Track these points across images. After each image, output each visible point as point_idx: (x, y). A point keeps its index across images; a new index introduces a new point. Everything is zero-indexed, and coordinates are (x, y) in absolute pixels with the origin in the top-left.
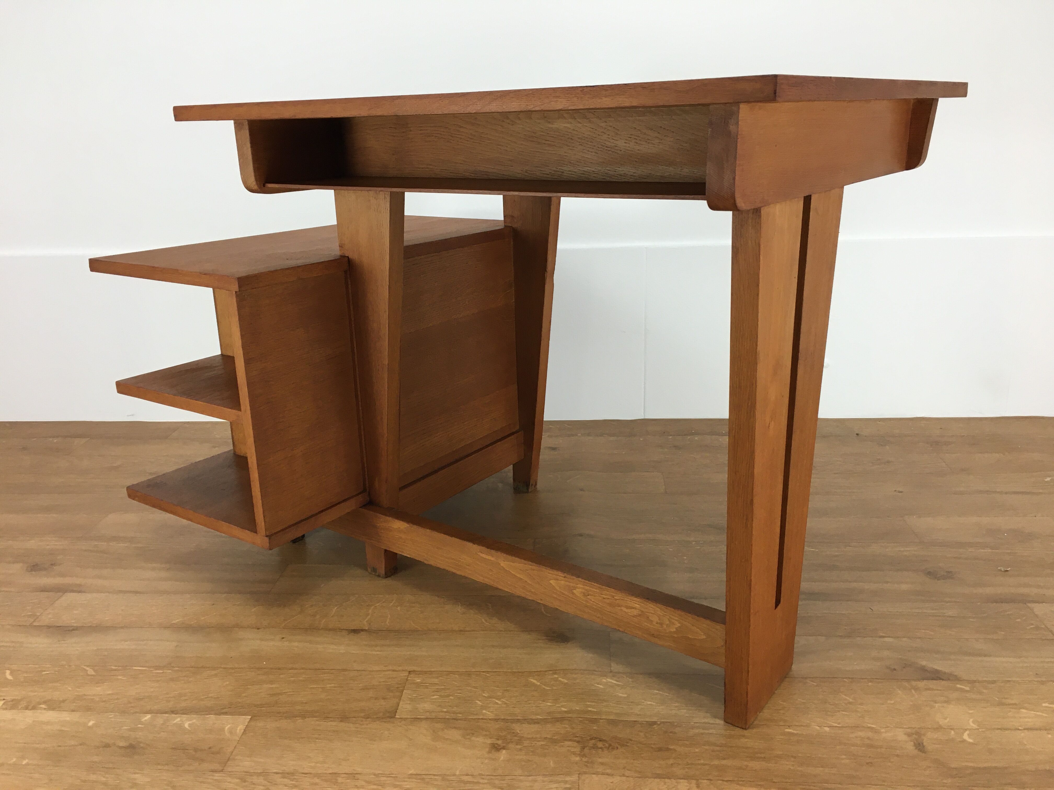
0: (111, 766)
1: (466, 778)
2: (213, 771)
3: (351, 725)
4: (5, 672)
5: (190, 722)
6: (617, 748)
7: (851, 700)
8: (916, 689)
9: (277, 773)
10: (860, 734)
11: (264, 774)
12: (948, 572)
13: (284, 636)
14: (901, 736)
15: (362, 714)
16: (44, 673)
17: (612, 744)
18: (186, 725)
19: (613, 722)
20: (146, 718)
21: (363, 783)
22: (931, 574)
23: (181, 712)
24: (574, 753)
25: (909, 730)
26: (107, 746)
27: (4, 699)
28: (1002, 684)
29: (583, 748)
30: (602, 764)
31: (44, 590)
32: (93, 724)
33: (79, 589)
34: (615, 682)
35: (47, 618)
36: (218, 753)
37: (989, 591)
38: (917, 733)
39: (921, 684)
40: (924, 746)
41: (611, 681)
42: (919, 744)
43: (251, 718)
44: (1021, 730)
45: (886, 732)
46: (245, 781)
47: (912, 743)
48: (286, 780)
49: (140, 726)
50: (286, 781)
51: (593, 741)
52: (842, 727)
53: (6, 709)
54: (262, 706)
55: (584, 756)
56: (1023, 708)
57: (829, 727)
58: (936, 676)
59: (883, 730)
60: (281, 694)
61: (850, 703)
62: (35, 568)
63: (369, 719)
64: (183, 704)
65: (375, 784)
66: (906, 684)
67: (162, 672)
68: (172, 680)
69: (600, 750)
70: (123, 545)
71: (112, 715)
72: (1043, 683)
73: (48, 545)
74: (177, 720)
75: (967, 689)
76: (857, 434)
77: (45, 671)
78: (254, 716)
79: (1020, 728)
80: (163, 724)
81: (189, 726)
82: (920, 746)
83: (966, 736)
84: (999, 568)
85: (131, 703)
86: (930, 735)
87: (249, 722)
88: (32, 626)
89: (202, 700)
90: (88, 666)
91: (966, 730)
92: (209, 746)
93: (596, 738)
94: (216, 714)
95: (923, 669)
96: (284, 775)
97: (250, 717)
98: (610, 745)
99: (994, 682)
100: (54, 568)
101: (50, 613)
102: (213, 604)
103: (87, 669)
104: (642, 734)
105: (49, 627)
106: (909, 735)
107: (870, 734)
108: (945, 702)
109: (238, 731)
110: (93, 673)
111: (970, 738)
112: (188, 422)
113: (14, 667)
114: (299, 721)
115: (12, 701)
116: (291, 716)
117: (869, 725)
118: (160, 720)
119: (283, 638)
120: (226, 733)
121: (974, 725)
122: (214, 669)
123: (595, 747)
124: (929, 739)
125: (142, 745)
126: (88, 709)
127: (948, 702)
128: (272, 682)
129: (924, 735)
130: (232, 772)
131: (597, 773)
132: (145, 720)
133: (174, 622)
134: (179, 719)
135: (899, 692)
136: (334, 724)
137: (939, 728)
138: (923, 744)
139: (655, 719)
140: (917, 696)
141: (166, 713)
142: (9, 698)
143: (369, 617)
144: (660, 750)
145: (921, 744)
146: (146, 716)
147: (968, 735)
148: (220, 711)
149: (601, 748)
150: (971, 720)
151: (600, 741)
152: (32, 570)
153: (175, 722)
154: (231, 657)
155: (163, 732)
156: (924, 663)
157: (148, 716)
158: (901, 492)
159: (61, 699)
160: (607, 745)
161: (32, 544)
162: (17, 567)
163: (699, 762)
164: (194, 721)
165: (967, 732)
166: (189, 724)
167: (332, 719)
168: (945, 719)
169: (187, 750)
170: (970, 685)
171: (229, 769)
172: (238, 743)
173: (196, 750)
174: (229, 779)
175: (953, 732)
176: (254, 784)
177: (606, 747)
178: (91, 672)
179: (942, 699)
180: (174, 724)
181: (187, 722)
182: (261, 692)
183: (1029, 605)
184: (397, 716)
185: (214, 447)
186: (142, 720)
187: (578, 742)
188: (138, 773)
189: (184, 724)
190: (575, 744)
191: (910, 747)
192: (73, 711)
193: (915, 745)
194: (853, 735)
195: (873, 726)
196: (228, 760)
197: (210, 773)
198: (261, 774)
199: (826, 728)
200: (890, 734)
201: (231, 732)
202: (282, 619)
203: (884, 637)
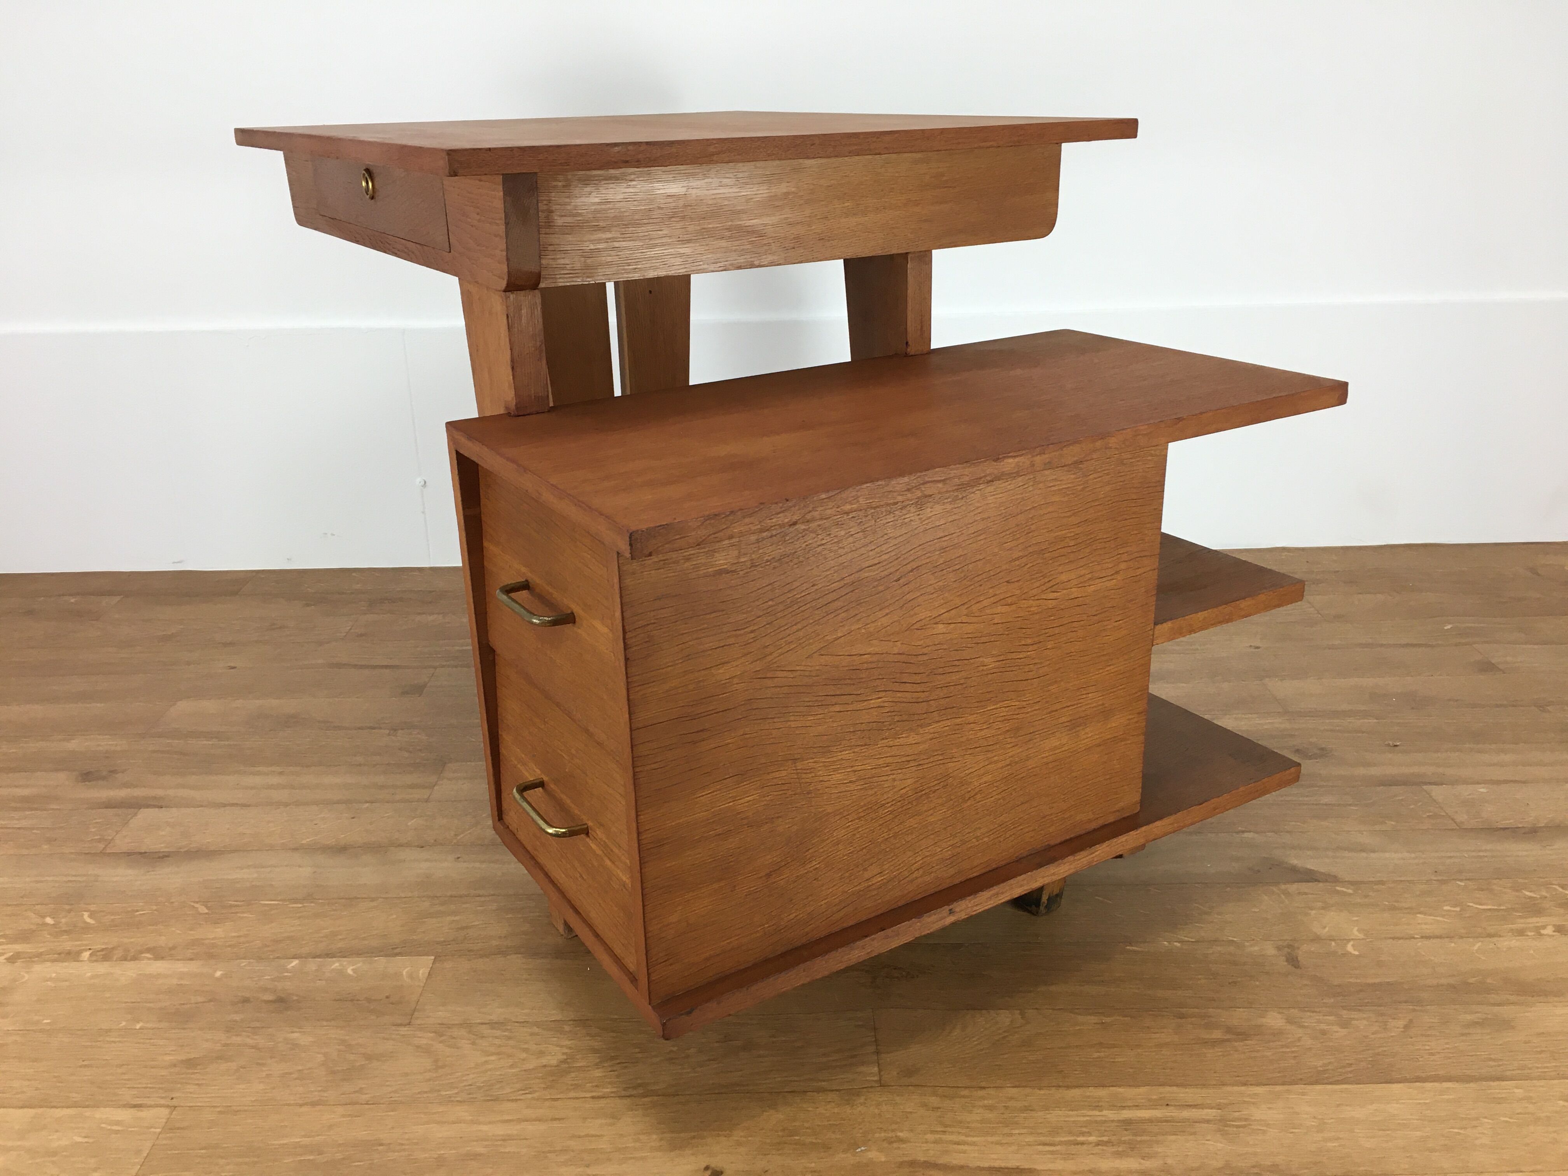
0: (258, 1024)
2: (397, 1025)
4: (83, 915)
5: (354, 967)
6: (917, 976)
7: (1206, 910)
8: (1287, 894)
9: (482, 1024)
10: (1219, 949)
11: (466, 1025)
12: (1322, 749)
13: (457, 855)
14: (1270, 950)
16: (138, 913)
17: (911, 973)
18: (350, 971)
20: (293, 964)
22: (1301, 753)
23: (339, 954)
24: (864, 985)
25: (1280, 943)
26: (246, 1000)
27: (90, 949)
28: (1392, 885)
29: (875, 979)
30: (900, 995)
31: (109, 805)
32: (222, 974)
33: (158, 804)
35: (123, 842)
36: (399, 1003)
37: (1374, 771)
38: (1289, 946)
39: (1293, 888)
40: (1298, 961)
42: (1292, 958)
44: (1417, 938)
45: (1251, 946)
46: (441, 1036)
47: (1284, 958)
48: (495, 1031)
49: (286, 974)
51: (886, 970)
52: (1197, 942)
53: (96, 961)
54: (446, 943)
55: (877, 987)
56: (1420, 913)
57: (1179, 942)
58: (1310, 877)
59: (1247, 944)
60: (467, 927)
61: (1205, 913)
62: (87, 777)
64: (340, 946)
65: (613, 1032)
66: (1275, 889)
67: (300, 905)
68: (319, 915)
69: (897, 979)
70: (207, 742)
71: (244, 963)
72: (1442, 882)
73: (99, 745)
74: (335, 964)
75: (1350, 891)
77: (137, 911)
78: (440, 956)
79: (1416, 936)
80: (317, 971)
81: (354, 972)
82: (1293, 961)
83: (1350, 948)
84: (1386, 743)
85: (269, 946)
86: (1305, 947)
87: (432, 964)
88: (103, 854)
89: (364, 939)
90: (197, 902)
91: (1349, 941)
92: (386, 995)
93: (890, 966)
94: (386, 956)
95: (1294, 870)
96: (492, 1025)
97: (433, 958)
98: (909, 974)
99: (1381, 882)
100: (117, 776)
101: (125, 837)
102: (353, 818)
103: (196, 905)
104: (947, 959)
105: (129, 854)
106: (1279, 948)
107: (1232, 949)
108: (1323, 908)
109: (420, 975)
110: (207, 911)
111: (1355, 950)
113: (93, 907)
114: (500, 959)
115: (103, 950)
116: (488, 954)
117: (1231, 939)
118: (312, 965)
119: (458, 858)
120: (405, 978)
121: (1359, 935)
122: (371, 899)
123: (889, 977)
124: (1304, 951)
125: (295, 998)
126: (211, 956)
127: (1326, 907)
128: (454, 913)
129: (1298, 948)
130: (422, 1024)
131: (896, 1007)
132: (292, 967)
133: (304, 842)
134: (337, 964)
135: (1266, 898)
137: (1317, 939)
138: (1297, 958)
139: (962, 941)
140: (1287, 903)
141: (319, 956)
142: (99, 947)
144: (971, 976)
145: (1295, 959)
146: (292, 962)
147: (1353, 946)
148: (392, 951)
149: (897, 977)
150: (1356, 928)
151: (895, 969)
152: (84, 781)
153: (333, 967)
154: (393, 884)
155: (320, 980)
156: (1295, 862)
157: (295, 962)
158: (1258, 648)
159: (171, 945)
160: (905, 974)
161: (75, 745)
162: (62, 776)
164: (359, 965)
165: (1352, 943)
166: (353, 970)
168: (1325, 927)
169: (358, 1000)
170: (1352, 887)
171: (419, 1022)
172: (423, 989)
173: (369, 1000)
174: (419, 1034)
175: (1333, 943)
176: (454, 1038)
177: (903, 977)
178: (203, 909)
179: (1319, 904)
180: (333, 969)
181: (350, 967)
182: (443, 926)
183: (1425, 787)
185: (308, 605)
186: (288, 967)
188: (296, 1032)
189: (346, 969)
191: (1282, 962)
192: (191, 959)
193: (1287, 961)
194: (1210, 951)
195: (1235, 939)
196: (414, 1011)
197: (394, 1028)
198: (460, 1025)
199: (1175, 943)
200: (1256, 948)
201: (411, 976)
202: (452, 833)
203: (1243, 832)
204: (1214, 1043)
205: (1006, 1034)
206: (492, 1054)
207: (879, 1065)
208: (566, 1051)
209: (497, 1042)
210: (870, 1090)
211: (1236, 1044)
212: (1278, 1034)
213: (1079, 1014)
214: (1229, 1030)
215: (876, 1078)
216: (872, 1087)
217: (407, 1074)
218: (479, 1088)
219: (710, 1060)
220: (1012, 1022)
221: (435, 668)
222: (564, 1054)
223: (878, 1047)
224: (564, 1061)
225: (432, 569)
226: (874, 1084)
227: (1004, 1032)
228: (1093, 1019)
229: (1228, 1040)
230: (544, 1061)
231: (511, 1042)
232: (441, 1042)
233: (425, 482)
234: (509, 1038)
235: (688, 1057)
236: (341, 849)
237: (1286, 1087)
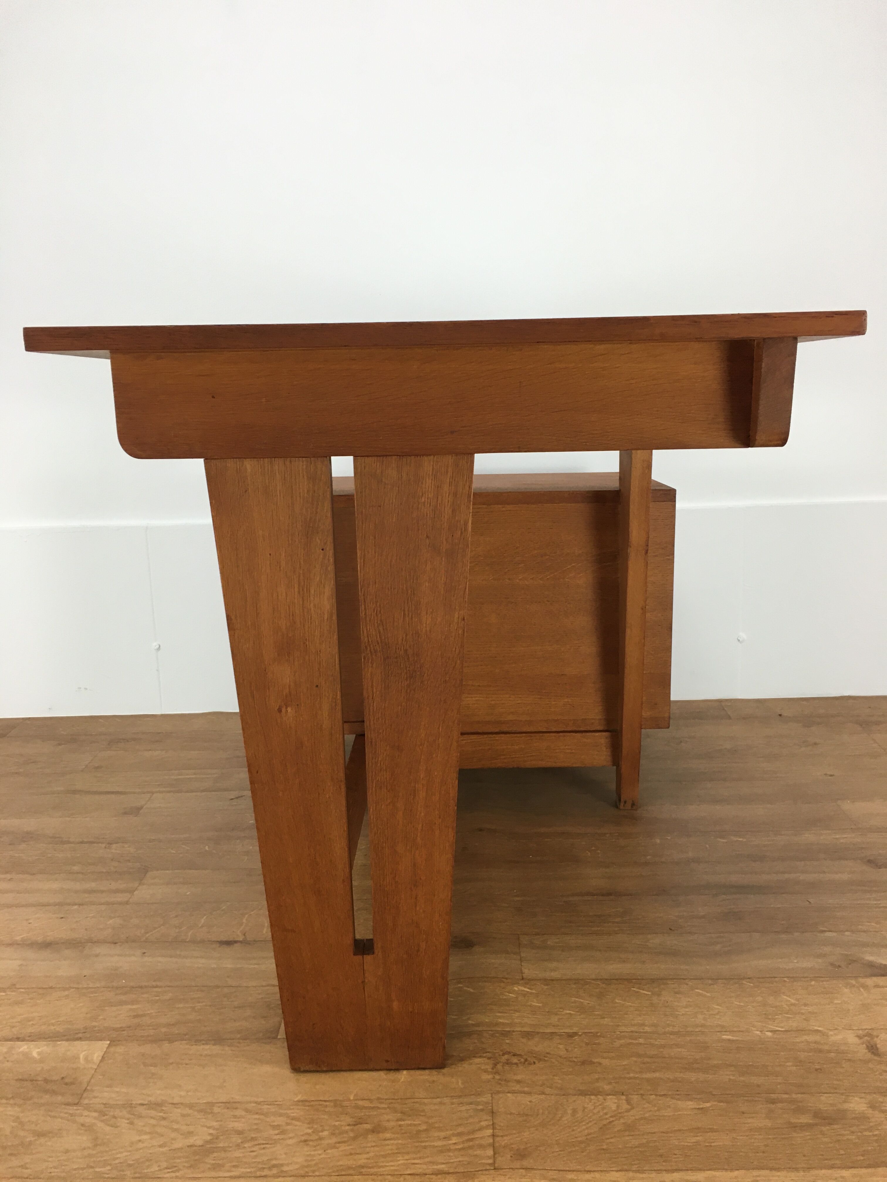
1: (360, 1103)
2: (68, 1104)
3: (227, 1048)
5: (39, 1050)
6: (534, 1063)
7: (793, 1001)
8: (865, 987)
9: (143, 1105)
10: (806, 1037)
11: (129, 1106)
13: (144, 951)
14: (851, 1038)
15: (239, 1036)
17: (529, 1059)
18: (35, 1054)
19: (528, 1035)
21: (243, 1113)
22: (871, 862)
23: (29, 1038)
24: (486, 1071)
25: (860, 1032)
29: (495, 1065)
30: (518, 1082)
34: (528, 990)
36: (72, 1083)
38: (869, 1035)
39: (870, 982)
40: (877, 1049)
41: (523, 989)
42: (872, 1046)
43: (110, 1044)
45: (835, 1035)
46: (104, 1115)
47: (864, 1045)
50: (153, 1113)
51: (506, 1056)
52: (786, 1031)
54: (122, 1029)
55: (497, 1073)
57: (771, 1031)
59: (831, 1033)
60: (143, 1015)
61: (792, 1004)
63: (248, 1041)
64: (30, 1030)
66: (853, 982)
68: (17, 1003)
69: (515, 1066)
74: (23, 1047)
76: (780, 715)
78: (114, 1041)
80: (6, 1053)
81: (38, 1055)
82: (873, 1049)
86: (883, 1036)
87: (107, 1048)
89: (53, 1025)
92: (62, 1076)
93: (509, 1053)
94: (67, 1040)
95: (871, 965)
96: (150, 1106)
97: (108, 1042)
98: (526, 1060)
102: (62, 918)
104: (561, 1046)
106: (859, 1037)
107: (817, 1038)
109: (95, 1058)
112: (30, 718)
114: (166, 1045)
116: (156, 1040)
117: (816, 1028)
118: (4, 1048)
119: (144, 953)
120: (82, 1060)
122: (65, 989)
123: (508, 1063)
124: (882, 1039)
128: (132, 1002)
129: (877, 1037)
130: (89, 1104)
131: (513, 1092)
133: (18, 938)
134: (26, 1047)
135: (846, 990)
136: (207, 1047)
138: (876, 1046)
139: (575, 1030)
140: (865, 995)
141: (11, 1040)
143: (243, 926)
144: (583, 1063)
145: (874, 1047)
148: (74, 1037)
149: (516, 1064)
151: (514, 1055)
153: (21, 1050)
154: (85, 976)
155: (8, 1061)
156: (871, 958)
158: (832, 775)
160: (522, 1060)
163: (628, 1076)
164: (44, 1048)
166: (38, 1052)
167: (204, 1042)
169: (37, 1081)
171: (86, 1101)
172: (95, 1071)
173: (46, 1081)
174: (86, 1113)
176: (115, 1118)
177: (521, 1063)
180: (21, 1052)
181: (35, 1050)
182: (121, 1014)
184: (279, 1037)
185: (60, 744)
187: (489, 1058)
189: (32, 1052)
190: (486, 1061)
191: (862, 1051)
193: (867, 1047)
194: (798, 1040)
195: (820, 1029)
196: (85, 1090)
197: (64, 1106)
198: (123, 1106)
199: (767, 1033)
200: (840, 1037)
201: (86, 1059)
202: (143, 931)
203: (825, 931)
204: (803, 1127)
205: (612, 1119)
206: (146, 1133)
207: (494, 1147)
208: (211, 1131)
209: (153, 1122)
210: (484, 1172)
211: (823, 1128)
212: (862, 1118)
213: (679, 1099)
214: (817, 1114)
215: (491, 1161)
216: (486, 1170)
217: (67, 1151)
218: (130, 1165)
219: (339, 1143)
220: (618, 1107)
221: (153, 793)
222: (211, 1134)
223: (495, 1131)
224: (207, 1142)
225: (162, 715)
226: (488, 1167)
227: (611, 1117)
228: (691, 1104)
229: (816, 1125)
230: (191, 1141)
231: (163, 1123)
232: (102, 1121)
233: (160, 646)
234: (164, 1119)
235: (321, 1139)
236: (47, 945)
237: (870, 1170)
